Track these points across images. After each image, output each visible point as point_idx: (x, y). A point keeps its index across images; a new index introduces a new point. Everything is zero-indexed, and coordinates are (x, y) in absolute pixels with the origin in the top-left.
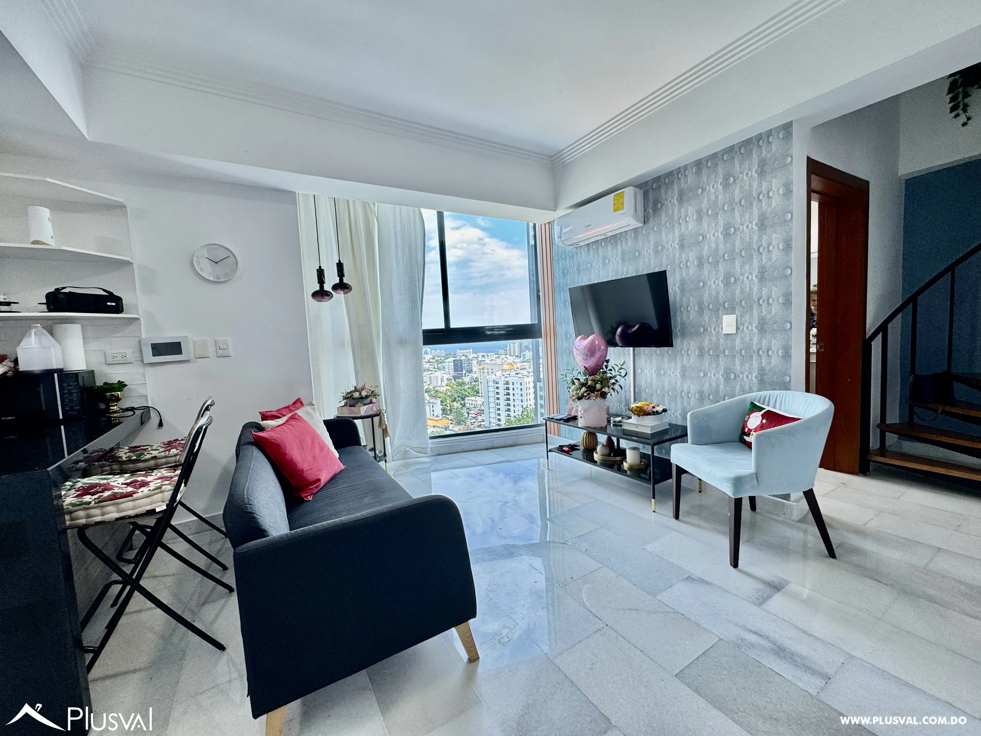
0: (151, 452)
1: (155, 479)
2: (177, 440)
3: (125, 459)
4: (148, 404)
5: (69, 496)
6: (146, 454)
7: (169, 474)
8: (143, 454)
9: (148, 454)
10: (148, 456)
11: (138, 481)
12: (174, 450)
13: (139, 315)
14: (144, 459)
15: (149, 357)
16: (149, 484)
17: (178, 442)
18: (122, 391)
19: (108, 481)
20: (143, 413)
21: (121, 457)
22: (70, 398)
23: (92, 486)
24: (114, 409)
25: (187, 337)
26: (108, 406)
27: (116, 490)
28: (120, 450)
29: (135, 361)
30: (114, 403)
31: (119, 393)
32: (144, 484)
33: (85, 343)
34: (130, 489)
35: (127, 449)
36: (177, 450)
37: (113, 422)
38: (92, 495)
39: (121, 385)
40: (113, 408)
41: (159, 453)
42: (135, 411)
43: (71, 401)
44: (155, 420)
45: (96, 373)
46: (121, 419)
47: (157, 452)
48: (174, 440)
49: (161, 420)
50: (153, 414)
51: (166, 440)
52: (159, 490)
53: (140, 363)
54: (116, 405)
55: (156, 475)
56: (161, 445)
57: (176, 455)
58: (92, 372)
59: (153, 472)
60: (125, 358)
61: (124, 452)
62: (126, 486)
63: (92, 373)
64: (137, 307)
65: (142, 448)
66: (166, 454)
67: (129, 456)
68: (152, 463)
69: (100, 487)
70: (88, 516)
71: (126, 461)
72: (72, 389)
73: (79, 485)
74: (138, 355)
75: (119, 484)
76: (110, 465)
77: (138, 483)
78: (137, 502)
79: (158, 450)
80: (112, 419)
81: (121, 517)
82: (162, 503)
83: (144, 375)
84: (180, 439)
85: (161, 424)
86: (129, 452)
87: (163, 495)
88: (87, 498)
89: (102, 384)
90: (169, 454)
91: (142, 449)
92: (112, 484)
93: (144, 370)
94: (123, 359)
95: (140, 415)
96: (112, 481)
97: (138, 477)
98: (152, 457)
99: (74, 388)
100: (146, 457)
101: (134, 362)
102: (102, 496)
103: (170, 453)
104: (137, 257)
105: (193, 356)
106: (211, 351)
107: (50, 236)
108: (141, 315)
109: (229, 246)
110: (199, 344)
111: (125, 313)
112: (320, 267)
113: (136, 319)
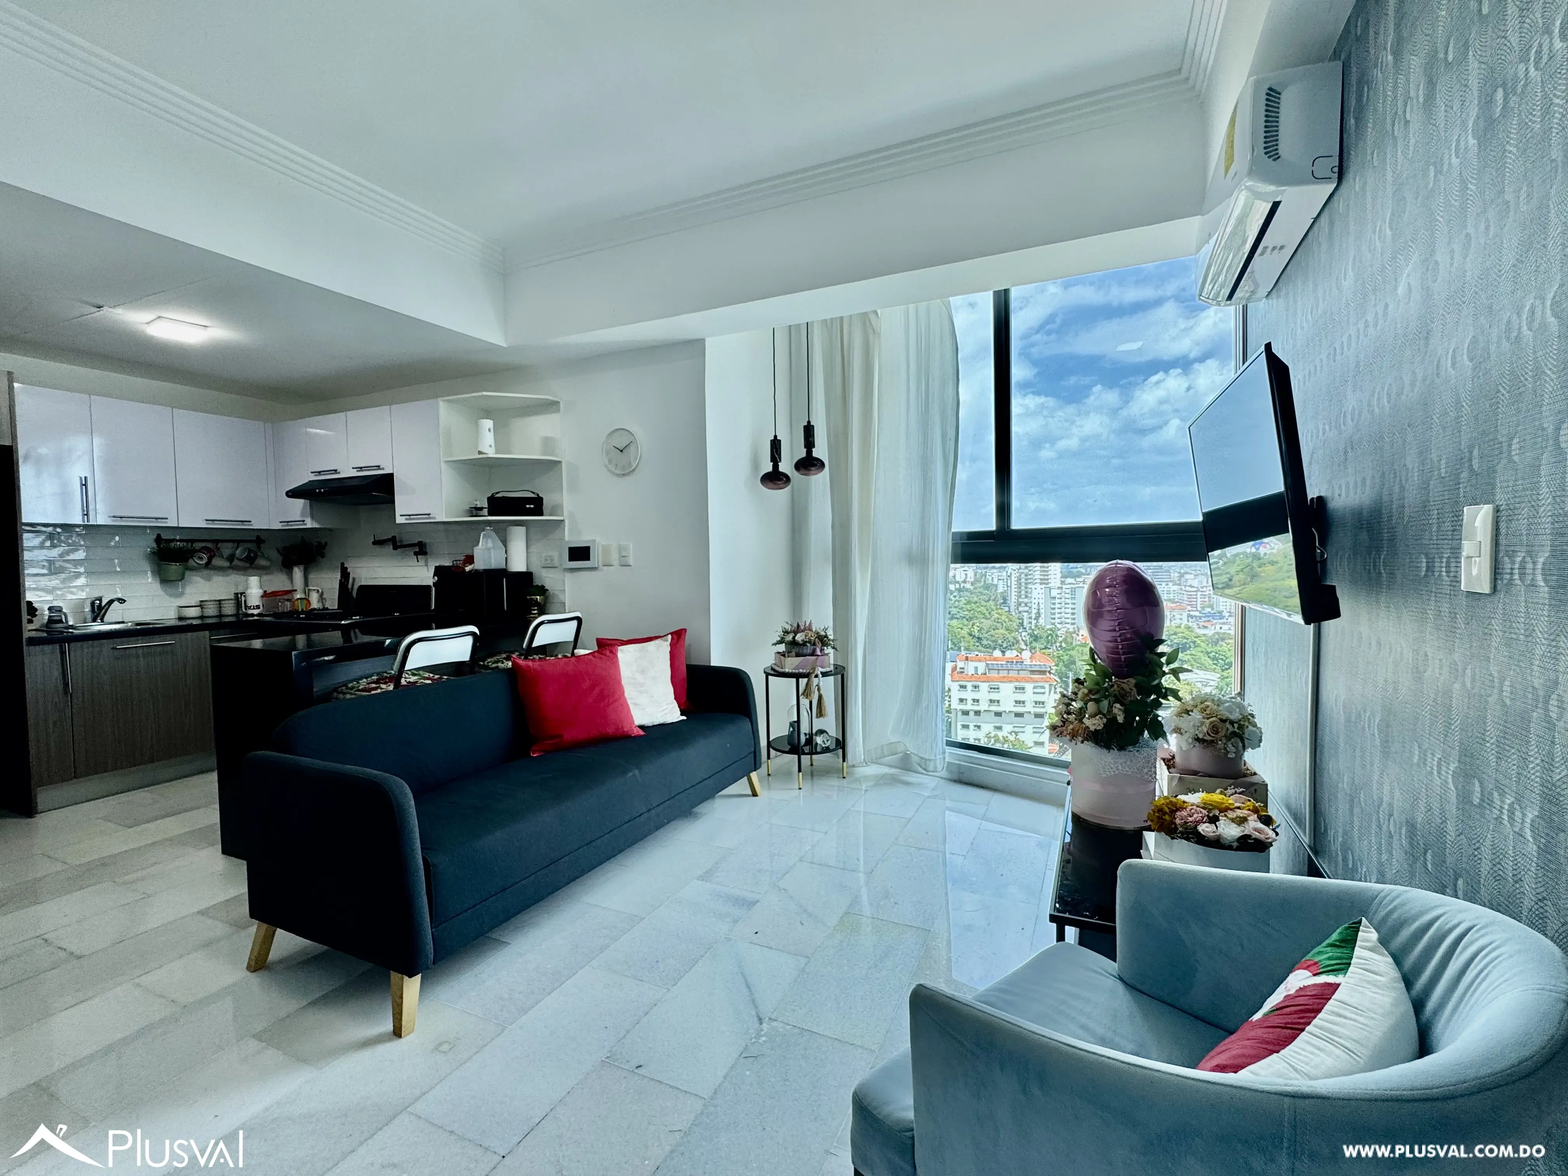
13: (556, 516)
15: (566, 563)
25: (596, 540)
29: (556, 565)
31: (538, 597)
33: (527, 546)
40: (534, 612)
45: (534, 575)
53: (559, 567)
58: (531, 574)
60: (553, 562)
64: (554, 509)
72: (513, 587)
74: (559, 559)
83: (563, 580)
93: (562, 575)
94: (551, 563)
104: (565, 454)
105: (600, 564)
106: (615, 558)
107: (488, 446)
108: (565, 516)
109: (633, 428)
110: (606, 549)
111: (551, 515)
112: (775, 436)
113: (561, 521)
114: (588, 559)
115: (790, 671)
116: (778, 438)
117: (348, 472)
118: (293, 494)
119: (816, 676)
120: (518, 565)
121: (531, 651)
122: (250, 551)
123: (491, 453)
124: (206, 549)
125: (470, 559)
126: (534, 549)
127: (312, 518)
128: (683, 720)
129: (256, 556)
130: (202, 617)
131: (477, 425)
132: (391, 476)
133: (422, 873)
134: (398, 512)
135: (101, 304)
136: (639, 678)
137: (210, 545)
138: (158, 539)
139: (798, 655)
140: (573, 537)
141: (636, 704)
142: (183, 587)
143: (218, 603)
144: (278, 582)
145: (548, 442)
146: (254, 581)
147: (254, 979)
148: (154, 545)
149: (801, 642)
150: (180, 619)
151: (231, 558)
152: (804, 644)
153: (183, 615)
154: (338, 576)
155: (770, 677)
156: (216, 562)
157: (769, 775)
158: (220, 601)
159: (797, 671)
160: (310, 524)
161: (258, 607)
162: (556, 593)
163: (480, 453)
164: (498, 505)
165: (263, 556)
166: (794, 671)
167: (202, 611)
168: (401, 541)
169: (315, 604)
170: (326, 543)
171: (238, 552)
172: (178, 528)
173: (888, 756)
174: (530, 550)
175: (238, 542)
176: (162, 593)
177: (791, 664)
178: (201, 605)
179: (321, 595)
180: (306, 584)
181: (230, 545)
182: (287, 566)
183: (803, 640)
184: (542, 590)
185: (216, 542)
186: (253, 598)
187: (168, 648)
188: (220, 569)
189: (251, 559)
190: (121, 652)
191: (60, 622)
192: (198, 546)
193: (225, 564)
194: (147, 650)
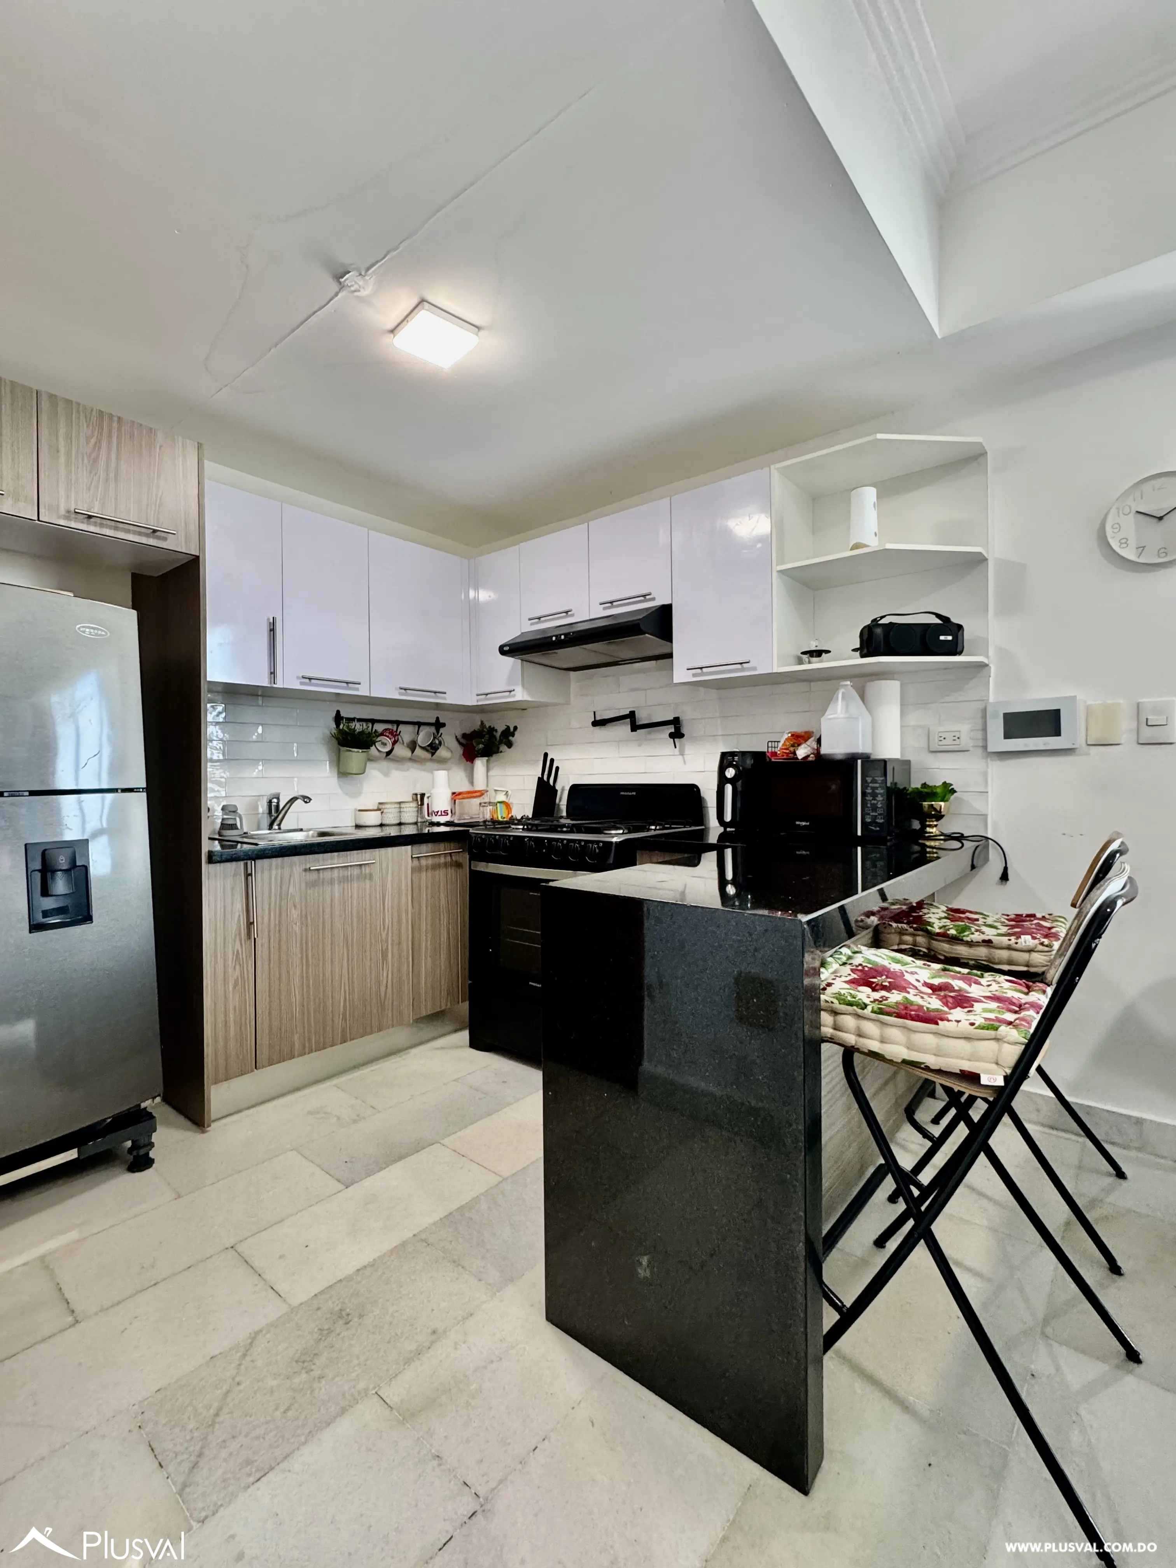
0: (984, 929)
1: (984, 997)
2: (1033, 916)
3: (938, 931)
4: (987, 833)
5: (840, 977)
6: (973, 930)
7: (1017, 995)
8: (969, 928)
9: (977, 931)
10: (977, 937)
11: (952, 989)
12: (1029, 937)
13: (987, 657)
14: (968, 939)
15: (998, 742)
16: (972, 1006)
17: (1036, 921)
18: (947, 801)
19: (903, 968)
20: (977, 847)
21: (930, 924)
22: (873, 802)
23: (876, 971)
24: (932, 833)
25: (1074, 698)
26: (923, 826)
27: (912, 997)
28: (933, 910)
29: (974, 746)
30: (933, 821)
31: (942, 804)
32: (963, 1001)
33: (903, 714)
34: (935, 1003)
35: (943, 911)
36: (1034, 938)
37: (928, 855)
38: (874, 990)
39: (948, 790)
40: (931, 830)
41: (999, 935)
42: (964, 841)
43: (874, 808)
44: (994, 867)
45: (912, 763)
46: (941, 853)
47: (993, 931)
48: (1028, 916)
49: (1006, 869)
50: (994, 854)
51: (1013, 912)
52: (991, 1033)
53: (980, 751)
54: (936, 826)
55: (989, 986)
56: (1003, 920)
57: (1030, 951)
58: (908, 763)
59: (982, 976)
60: (957, 742)
61: (937, 916)
62: (930, 991)
63: (906, 765)
64: (986, 641)
65: (968, 914)
66: (1010, 943)
67: (945, 926)
68: (982, 952)
69: (887, 977)
70: (860, 1034)
71: (938, 934)
72: (877, 788)
73: (858, 960)
74: (979, 735)
75: (918, 981)
76: (914, 935)
77: (952, 994)
78: (945, 1041)
79: (996, 928)
80: (928, 850)
81: (913, 1061)
82: (994, 1066)
83: (985, 774)
84: (1039, 915)
85: (1004, 877)
86: (945, 918)
87: (1000, 1050)
88: (864, 994)
89: (919, 786)
90: (1016, 943)
91: (969, 919)
92: (907, 977)
93: (987, 766)
94: (955, 743)
95: (973, 849)
96: (909, 970)
97: (954, 978)
98: (984, 941)
99: (880, 787)
100: (972, 936)
101: (971, 749)
102: (887, 999)
103: (1019, 941)
104: (993, 546)
106: (1124, 730)
107: (870, 531)
108: (991, 658)
110: (1099, 714)
111: (976, 654)
113: (983, 666)
114: (1057, 732)
117: (589, 612)
118: (510, 649)
122: (430, 736)
124: (388, 733)
125: (807, 738)
127: (522, 686)
129: (437, 744)
130: (381, 825)
131: (850, 499)
132: (668, 608)
138: (339, 716)
140: (1007, 696)
142: (363, 783)
143: (397, 806)
144: (462, 780)
151: (413, 746)
153: (362, 823)
154: (537, 772)
156: (398, 750)
158: (400, 803)
160: (519, 695)
161: (446, 813)
162: (969, 796)
163: (854, 546)
164: (881, 638)
165: (444, 745)
167: (382, 817)
168: (644, 719)
170: (515, 728)
174: (910, 720)
175: (418, 724)
176: (339, 791)
178: (380, 808)
181: (410, 728)
182: (469, 760)
185: (398, 723)
186: (440, 801)
187: (366, 870)
188: (400, 760)
189: (433, 748)
190: (314, 876)
191: (233, 827)
192: (379, 727)
193: (407, 753)
194: (342, 873)
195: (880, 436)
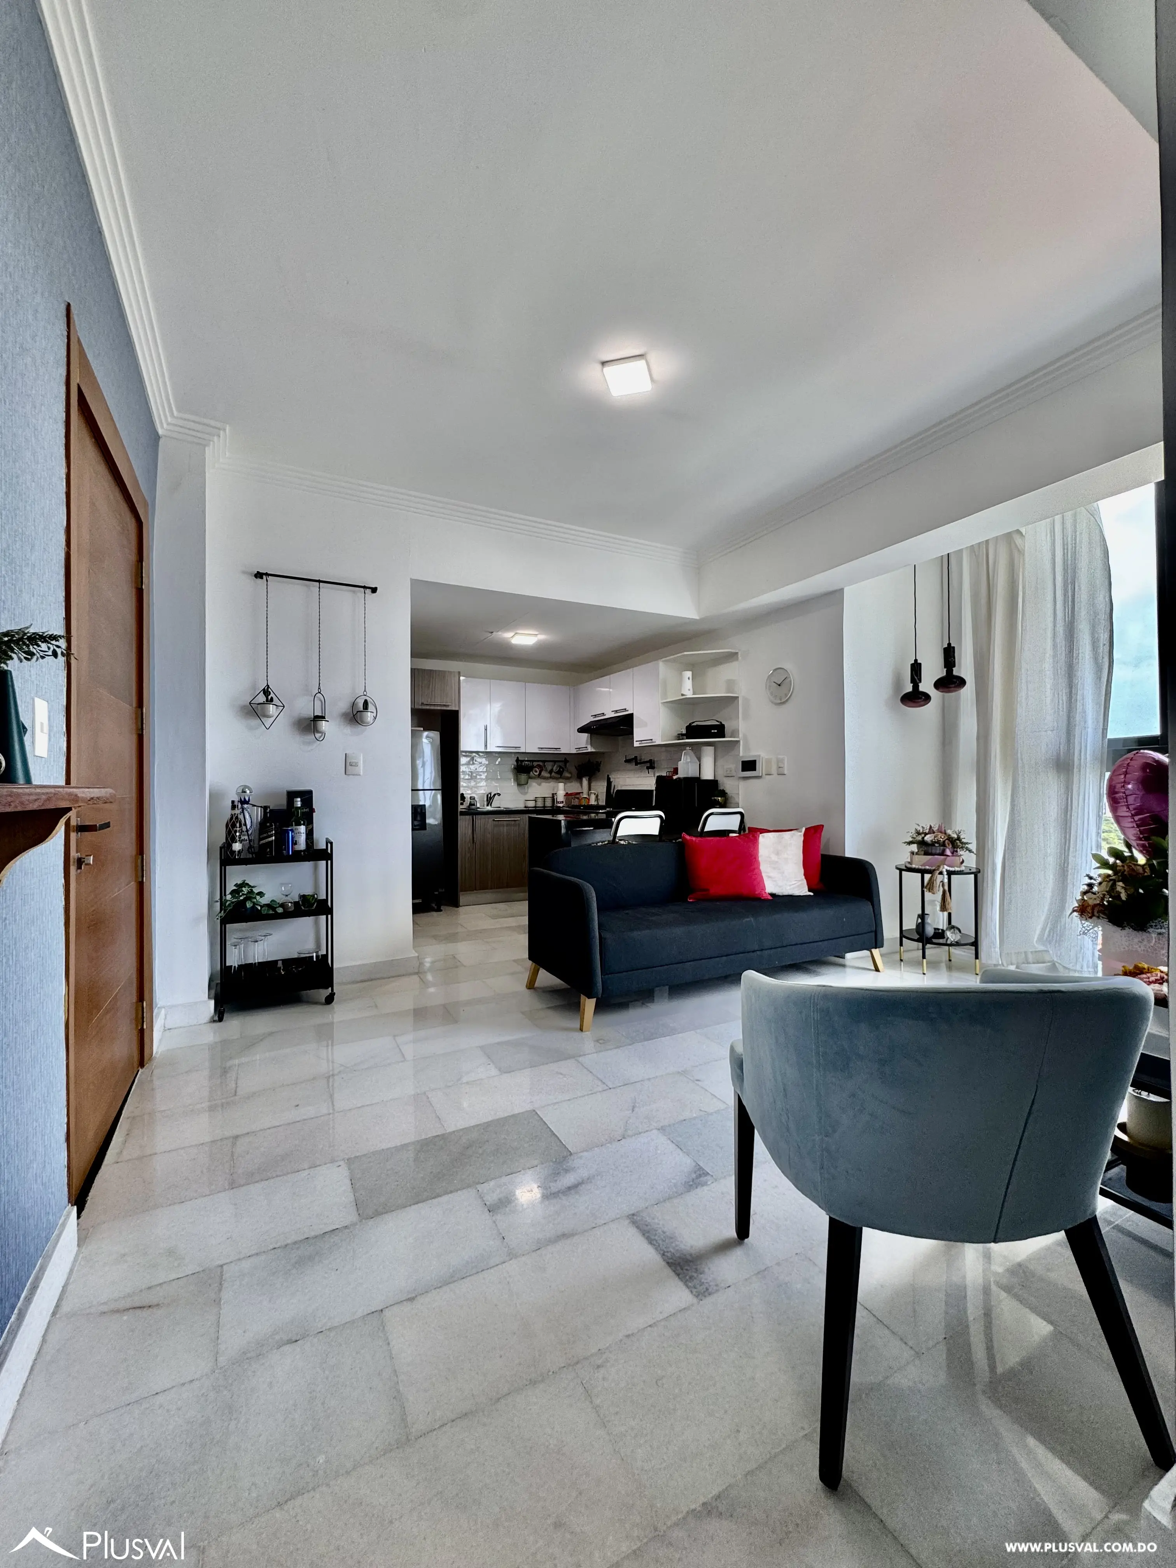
13: (735, 738)
15: (740, 773)
25: (759, 755)
29: (733, 775)
33: (716, 760)
45: (719, 783)
53: (735, 777)
58: (716, 782)
60: (729, 773)
64: (734, 732)
74: (735, 770)
83: (738, 786)
93: (739, 782)
104: (742, 691)
105: (764, 774)
106: (774, 770)
107: (688, 690)
108: (741, 738)
109: (787, 666)
110: (769, 761)
111: (731, 737)
112: (916, 660)
113: (738, 742)
114: (754, 769)
115: (917, 867)
116: (919, 662)
117: (610, 715)
118: (581, 730)
119: (941, 873)
120: (708, 774)
121: (703, 834)
122: (560, 767)
123: (689, 694)
124: (539, 766)
125: (676, 771)
126: (720, 762)
127: (591, 746)
128: (810, 895)
129: (563, 770)
130: (535, 807)
131: (681, 674)
132: (632, 715)
133: (598, 941)
134: (635, 739)
135: (491, 631)
136: (774, 858)
137: (541, 764)
138: (517, 760)
139: (926, 854)
140: (744, 754)
141: (769, 877)
142: (528, 788)
144: (574, 787)
145: (730, 684)
146: (561, 785)
147: (528, 992)
148: (515, 763)
149: (930, 842)
150: (525, 807)
151: (551, 772)
152: (933, 844)
153: (527, 804)
154: (606, 784)
155: (903, 873)
156: (544, 774)
157: (901, 960)
158: (544, 798)
159: (923, 868)
160: (590, 749)
161: (563, 802)
162: (733, 795)
163: (683, 695)
164: (693, 731)
165: (567, 771)
166: (920, 867)
167: (536, 804)
168: (641, 760)
169: (593, 802)
170: (599, 762)
171: (554, 769)
172: (525, 753)
173: (1034, 963)
174: (718, 763)
175: (555, 762)
176: (518, 791)
177: (920, 861)
178: (536, 799)
179: (597, 796)
180: (590, 789)
181: (551, 764)
182: (579, 778)
183: (932, 841)
184: (723, 793)
185: (544, 762)
186: (561, 796)
187: (517, 822)
188: (545, 778)
189: (560, 773)
190: (497, 823)
191: (474, 805)
192: (535, 764)
193: (548, 775)
194: (507, 822)
195: (686, 653)
